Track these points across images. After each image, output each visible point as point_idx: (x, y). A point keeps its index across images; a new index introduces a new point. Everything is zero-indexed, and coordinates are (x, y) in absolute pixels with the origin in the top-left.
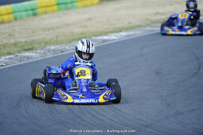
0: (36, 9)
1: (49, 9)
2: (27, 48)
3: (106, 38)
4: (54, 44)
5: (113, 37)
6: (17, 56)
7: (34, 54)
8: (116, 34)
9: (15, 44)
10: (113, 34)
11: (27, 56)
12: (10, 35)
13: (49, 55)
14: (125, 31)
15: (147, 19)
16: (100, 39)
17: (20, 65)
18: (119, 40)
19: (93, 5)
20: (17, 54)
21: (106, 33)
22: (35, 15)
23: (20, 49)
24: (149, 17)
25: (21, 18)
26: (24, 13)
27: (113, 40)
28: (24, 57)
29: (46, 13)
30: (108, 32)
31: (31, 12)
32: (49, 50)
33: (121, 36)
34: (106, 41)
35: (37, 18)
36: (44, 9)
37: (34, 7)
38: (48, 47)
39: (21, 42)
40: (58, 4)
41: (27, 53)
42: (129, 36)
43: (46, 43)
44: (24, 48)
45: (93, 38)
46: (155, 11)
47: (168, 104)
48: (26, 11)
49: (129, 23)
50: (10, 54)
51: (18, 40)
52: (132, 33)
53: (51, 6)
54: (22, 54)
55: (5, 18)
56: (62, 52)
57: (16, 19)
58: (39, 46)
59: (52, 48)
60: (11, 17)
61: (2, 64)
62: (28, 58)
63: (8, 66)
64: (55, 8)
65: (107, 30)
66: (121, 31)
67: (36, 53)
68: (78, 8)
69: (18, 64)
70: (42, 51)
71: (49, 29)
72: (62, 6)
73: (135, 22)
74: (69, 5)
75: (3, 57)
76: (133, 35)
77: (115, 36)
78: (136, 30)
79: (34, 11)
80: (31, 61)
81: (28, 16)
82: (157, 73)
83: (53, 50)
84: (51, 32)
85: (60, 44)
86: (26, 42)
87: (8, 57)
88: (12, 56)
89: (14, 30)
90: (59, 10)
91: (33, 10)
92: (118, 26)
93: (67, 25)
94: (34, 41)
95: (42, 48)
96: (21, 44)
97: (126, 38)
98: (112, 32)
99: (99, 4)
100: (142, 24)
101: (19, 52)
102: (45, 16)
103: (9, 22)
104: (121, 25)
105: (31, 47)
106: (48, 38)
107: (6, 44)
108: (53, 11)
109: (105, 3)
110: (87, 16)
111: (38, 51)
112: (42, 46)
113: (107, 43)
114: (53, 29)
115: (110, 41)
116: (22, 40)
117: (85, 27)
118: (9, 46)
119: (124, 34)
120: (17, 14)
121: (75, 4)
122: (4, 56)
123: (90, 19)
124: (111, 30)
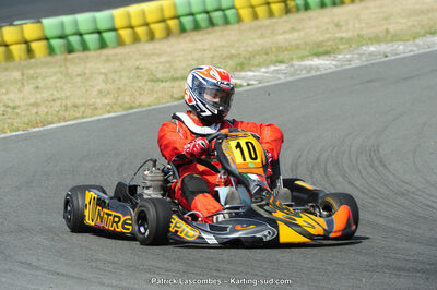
2: (321, 50)
7: (328, 62)
13: (356, 63)
20: (295, 62)
23: (306, 53)
28: (305, 67)
32: (361, 55)
38: (364, 48)
41: (315, 59)
50: (281, 62)
54: (307, 63)
56: (386, 56)
58: (347, 46)
59: (372, 49)
61: (251, 82)
62: (310, 69)
67: (334, 60)
70: (348, 56)
75: (263, 70)
83: (370, 54)
85: (392, 41)
87: (272, 68)
88: (283, 66)
101: (302, 58)
111: (340, 56)
122: (267, 66)
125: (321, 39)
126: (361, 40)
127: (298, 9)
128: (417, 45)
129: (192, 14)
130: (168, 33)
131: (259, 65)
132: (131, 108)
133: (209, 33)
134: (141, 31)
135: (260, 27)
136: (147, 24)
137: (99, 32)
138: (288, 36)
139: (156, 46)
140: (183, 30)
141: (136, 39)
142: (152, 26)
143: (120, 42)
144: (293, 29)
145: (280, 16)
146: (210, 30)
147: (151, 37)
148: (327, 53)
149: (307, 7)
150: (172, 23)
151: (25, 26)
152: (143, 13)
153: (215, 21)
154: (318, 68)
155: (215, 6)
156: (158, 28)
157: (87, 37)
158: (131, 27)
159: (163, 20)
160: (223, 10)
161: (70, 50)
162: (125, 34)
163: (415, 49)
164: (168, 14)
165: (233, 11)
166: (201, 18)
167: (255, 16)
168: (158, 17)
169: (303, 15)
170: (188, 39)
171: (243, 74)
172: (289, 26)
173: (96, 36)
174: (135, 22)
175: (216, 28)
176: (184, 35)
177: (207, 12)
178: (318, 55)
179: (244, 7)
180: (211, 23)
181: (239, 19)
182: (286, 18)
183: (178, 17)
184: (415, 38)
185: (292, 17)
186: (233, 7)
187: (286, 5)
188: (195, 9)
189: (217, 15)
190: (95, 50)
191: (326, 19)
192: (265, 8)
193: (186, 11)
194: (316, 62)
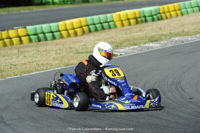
2: (153, 39)
13: (169, 45)
28: (146, 47)
38: (173, 38)
50: (135, 45)
54: (147, 45)
56: (183, 42)
59: (176, 39)
61: (122, 54)
62: (149, 48)
70: (166, 42)
75: (128, 48)
83: (176, 41)
85: (185, 35)
87: (131, 47)
88: (136, 47)
95: (166, 40)
101: (145, 43)
111: (162, 42)
125: (153, 34)
126: (171, 35)
127: (142, 22)
128: (197, 37)
129: (94, 24)
130: (84, 32)
131: (126, 46)
132: (68, 65)
133: (102, 32)
134: (71, 32)
135: (125, 30)
136: (74, 29)
137: (52, 32)
138: (138, 34)
139: (79, 38)
140: (90, 31)
141: (69, 35)
142: (76, 30)
143: (62, 37)
144: (140, 31)
145: (134, 25)
146: (102, 31)
147: (76, 34)
148: (156, 41)
149: (146, 21)
150: (85, 28)
151: (18, 30)
152: (72, 24)
153: (104, 27)
154: (152, 48)
155: (105, 21)
156: (79, 31)
157: (47, 35)
158: (67, 30)
159: (81, 27)
160: (108, 22)
161: (39, 40)
162: (64, 33)
163: (196, 39)
164: (83, 24)
165: (113, 23)
166: (98, 26)
167: (123, 25)
168: (79, 26)
169: (144, 24)
170: (92, 35)
171: (118, 50)
172: (138, 29)
173: (51, 34)
174: (68, 28)
175: (105, 31)
176: (90, 33)
177: (101, 23)
178: (152, 42)
179: (118, 21)
180: (103, 28)
181: (116, 26)
182: (136, 26)
183: (88, 26)
184: (196, 34)
185: (139, 25)
186: (113, 21)
187: (137, 20)
188: (96, 22)
189: (105, 25)
190: (51, 40)
191: (155, 26)
192: (127, 21)
193: (91, 23)
194: (151, 45)
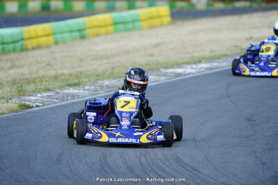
0: (84, 30)
1: (103, 30)
2: (71, 82)
3: (179, 70)
4: (108, 78)
5: (190, 70)
6: (57, 93)
7: (81, 91)
8: (194, 66)
9: (56, 77)
10: (189, 66)
11: (72, 94)
12: (48, 64)
13: (102, 93)
14: (206, 63)
15: (236, 46)
16: (171, 73)
17: (61, 106)
18: (198, 74)
19: (162, 25)
20: (58, 91)
21: (179, 65)
22: (83, 37)
23: (62, 84)
24: (239, 44)
25: (64, 42)
26: (68, 35)
27: (189, 74)
28: (68, 95)
29: (97, 35)
30: (183, 63)
31: (77, 34)
32: (102, 87)
33: (201, 69)
34: (179, 75)
35: (85, 42)
36: (95, 30)
37: (82, 27)
38: (100, 82)
39: (63, 75)
40: (115, 24)
41: (71, 89)
42: (211, 69)
43: (98, 76)
44: (68, 83)
45: (163, 70)
46: (247, 35)
47: (264, 163)
48: (71, 32)
49: (212, 51)
50: (49, 90)
51: (60, 72)
52: (215, 64)
53: (105, 26)
55: (43, 41)
57: (57, 43)
58: (87, 80)
59: (106, 83)
60: (51, 39)
61: (38, 104)
62: (73, 96)
63: (46, 107)
64: (111, 28)
65: (181, 61)
66: (200, 62)
67: (84, 90)
68: (141, 29)
69: (60, 104)
70: (92, 87)
71: (102, 58)
72: (120, 26)
73: (219, 50)
74: (130, 26)
75: (39, 95)
76: (217, 68)
77: (193, 68)
78: (221, 61)
79: (82, 33)
80: (77, 100)
81: (73, 39)
82: (249, 120)
83: (107, 86)
84: (105, 61)
86: (70, 75)
87: (45, 94)
88: (51, 93)
89: (55, 58)
90: (116, 31)
91: (79, 31)
92: (196, 54)
93: (127, 52)
94: (81, 73)
95: (93, 84)
96: (64, 77)
97: (208, 72)
98: (189, 63)
99: (170, 24)
100: (228, 53)
102: (97, 40)
103: (48, 47)
104: (201, 54)
105: (76, 81)
106: (100, 69)
107: (43, 76)
108: (107, 33)
109: (179, 23)
110: (154, 40)
111: (87, 87)
112: (93, 80)
113: (181, 78)
114: (107, 57)
115: (185, 75)
116: (65, 72)
117: (152, 55)
118: (47, 79)
119: (204, 65)
120: (59, 36)
121: (137, 24)
122: (40, 93)
123: (157, 45)
124: (186, 60)
149: (4, 52)
171: (27, 98)
